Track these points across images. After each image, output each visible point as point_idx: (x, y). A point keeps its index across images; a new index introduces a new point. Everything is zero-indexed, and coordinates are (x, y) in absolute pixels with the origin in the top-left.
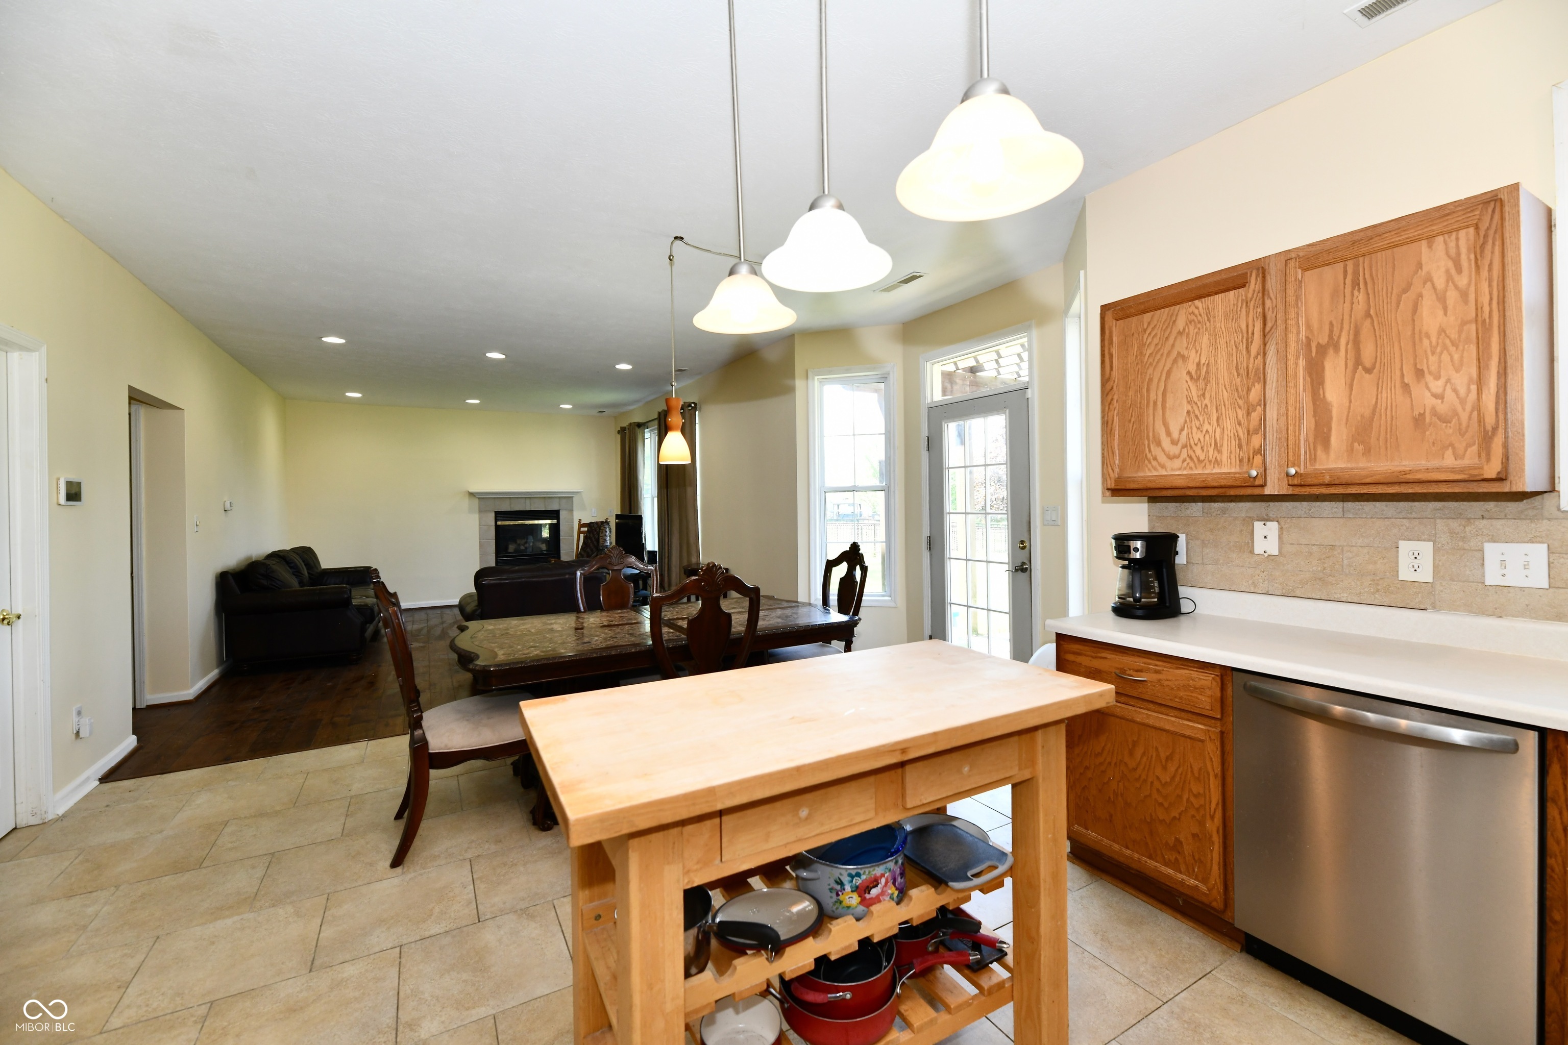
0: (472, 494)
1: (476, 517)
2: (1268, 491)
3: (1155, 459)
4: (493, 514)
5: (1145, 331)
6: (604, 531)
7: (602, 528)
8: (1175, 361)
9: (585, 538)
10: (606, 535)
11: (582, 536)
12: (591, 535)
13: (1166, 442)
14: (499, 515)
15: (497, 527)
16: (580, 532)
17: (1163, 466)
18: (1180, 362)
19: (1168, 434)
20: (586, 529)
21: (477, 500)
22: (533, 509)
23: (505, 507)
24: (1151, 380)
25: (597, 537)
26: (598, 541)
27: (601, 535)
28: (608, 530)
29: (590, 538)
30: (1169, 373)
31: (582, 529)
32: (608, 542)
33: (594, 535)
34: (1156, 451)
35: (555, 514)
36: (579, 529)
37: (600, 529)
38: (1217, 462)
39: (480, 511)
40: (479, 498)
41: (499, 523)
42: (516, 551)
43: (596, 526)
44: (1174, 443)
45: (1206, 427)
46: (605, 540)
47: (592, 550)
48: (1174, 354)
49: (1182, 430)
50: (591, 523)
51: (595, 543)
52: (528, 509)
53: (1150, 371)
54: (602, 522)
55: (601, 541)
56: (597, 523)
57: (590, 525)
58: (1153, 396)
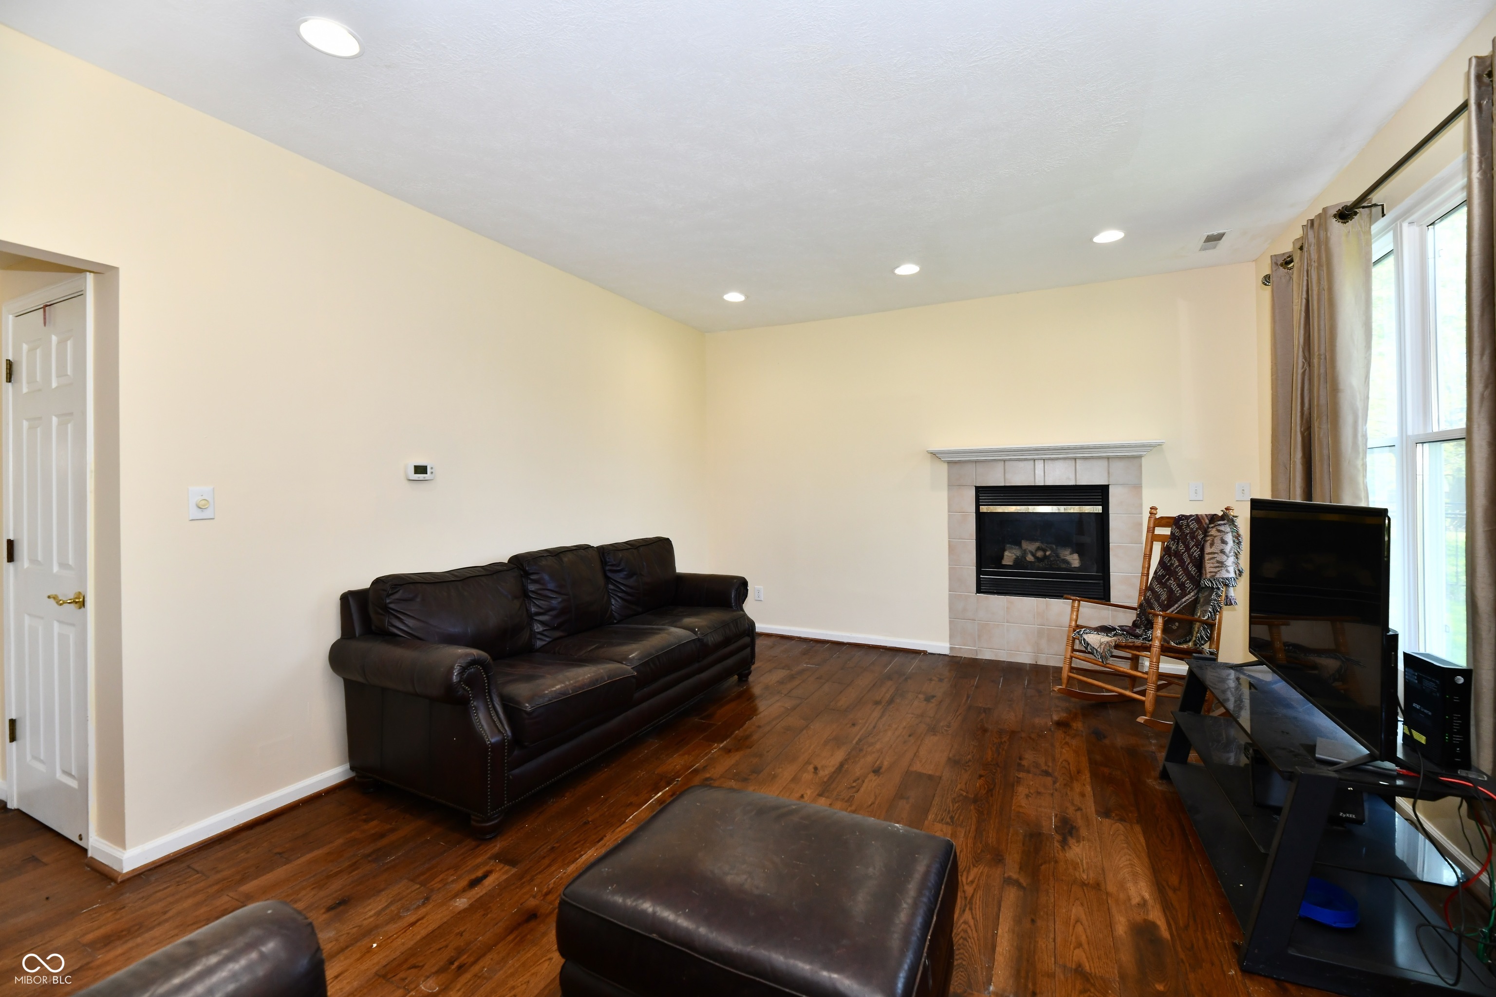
0: (935, 455)
1: (942, 495)
4: (972, 493)
6: (1217, 541)
7: (1213, 532)
9: (1166, 551)
10: (1222, 552)
11: (1157, 548)
12: (1182, 548)
14: (984, 493)
15: (980, 516)
16: (1153, 538)
20: (1166, 531)
21: (945, 466)
22: (1050, 482)
23: (996, 478)
25: (1196, 554)
26: (1199, 564)
27: (1208, 549)
28: (1229, 538)
29: (1177, 554)
31: (1159, 531)
32: (1231, 569)
33: (1188, 549)
35: (1099, 494)
36: (1151, 530)
37: (1206, 533)
39: (951, 486)
40: (949, 462)
41: (984, 509)
42: (1019, 563)
43: (1194, 525)
46: (1221, 565)
47: (1182, 586)
50: (1181, 518)
51: (1192, 569)
52: (1040, 482)
54: (1213, 518)
55: (1209, 566)
56: (1198, 519)
57: (1177, 522)
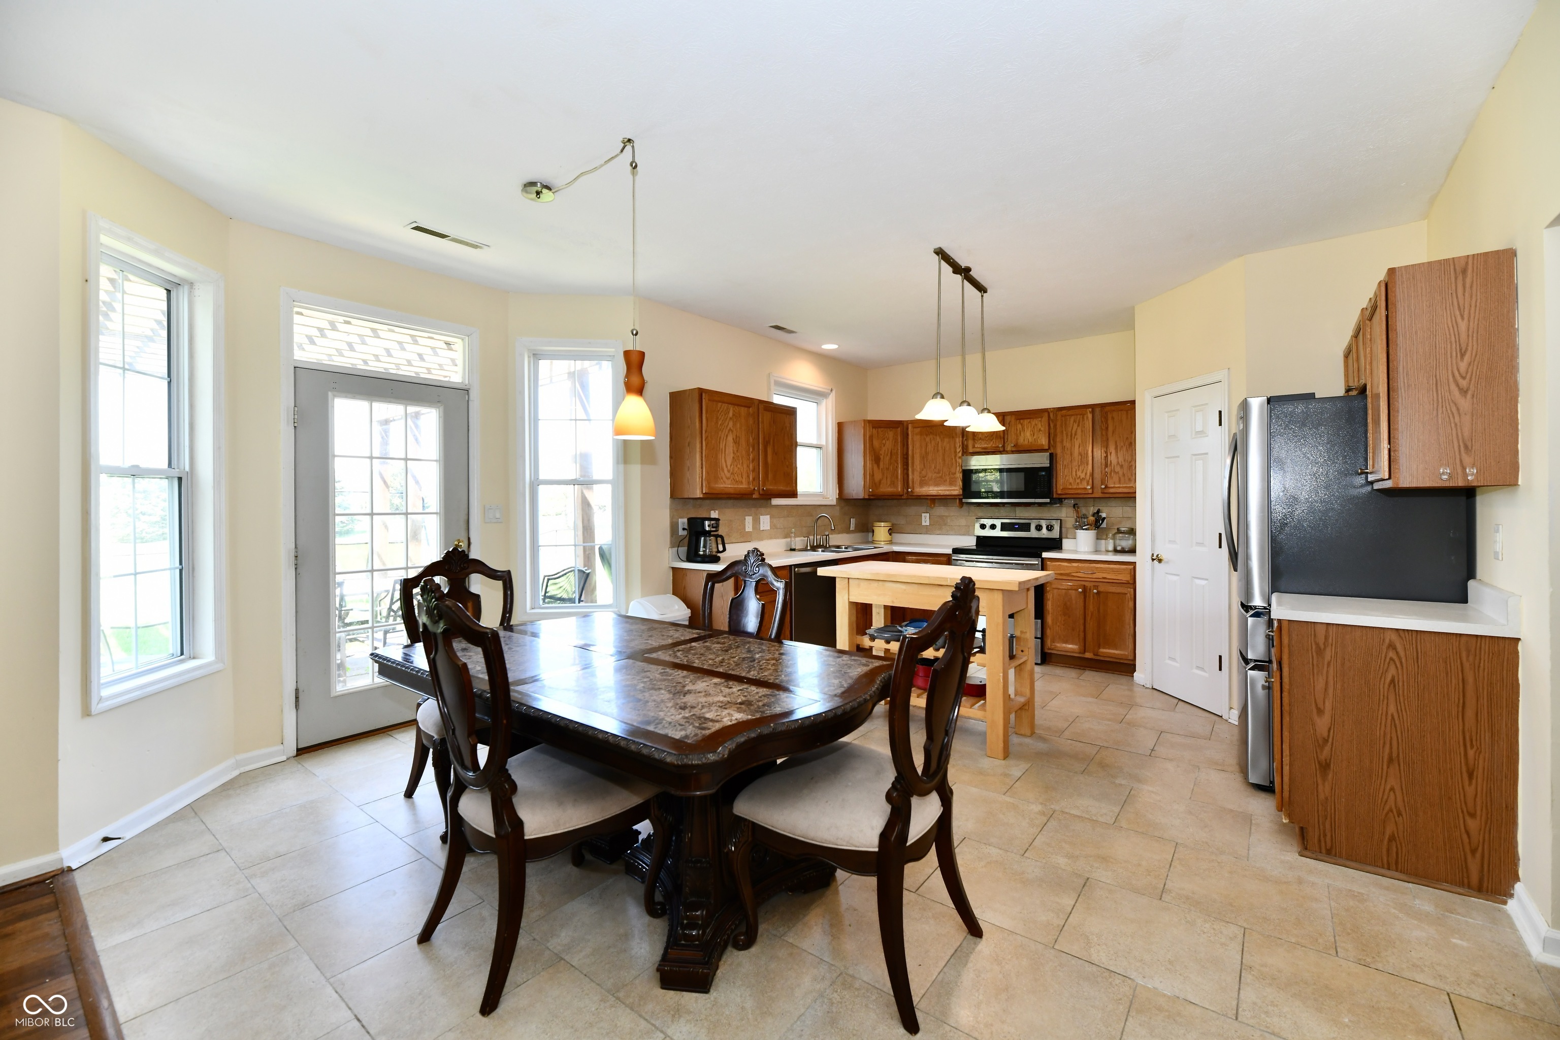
2: (754, 496)
3: (722, 478)
5: (719, 411)
8: (729, 431)
13: (726, 471)
17: (724, 482)
18: (731, 432)
19: (727, 466)
24: (720, 437)
30: (727, 436)
34: (722, 474)
38: (742, 483)
44: (729, 471)
45: (739, 466)
48: (729, 428)
49: (731, 466)
53: (720, 433)
58: (721, 447)
